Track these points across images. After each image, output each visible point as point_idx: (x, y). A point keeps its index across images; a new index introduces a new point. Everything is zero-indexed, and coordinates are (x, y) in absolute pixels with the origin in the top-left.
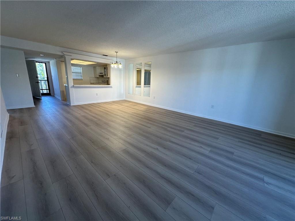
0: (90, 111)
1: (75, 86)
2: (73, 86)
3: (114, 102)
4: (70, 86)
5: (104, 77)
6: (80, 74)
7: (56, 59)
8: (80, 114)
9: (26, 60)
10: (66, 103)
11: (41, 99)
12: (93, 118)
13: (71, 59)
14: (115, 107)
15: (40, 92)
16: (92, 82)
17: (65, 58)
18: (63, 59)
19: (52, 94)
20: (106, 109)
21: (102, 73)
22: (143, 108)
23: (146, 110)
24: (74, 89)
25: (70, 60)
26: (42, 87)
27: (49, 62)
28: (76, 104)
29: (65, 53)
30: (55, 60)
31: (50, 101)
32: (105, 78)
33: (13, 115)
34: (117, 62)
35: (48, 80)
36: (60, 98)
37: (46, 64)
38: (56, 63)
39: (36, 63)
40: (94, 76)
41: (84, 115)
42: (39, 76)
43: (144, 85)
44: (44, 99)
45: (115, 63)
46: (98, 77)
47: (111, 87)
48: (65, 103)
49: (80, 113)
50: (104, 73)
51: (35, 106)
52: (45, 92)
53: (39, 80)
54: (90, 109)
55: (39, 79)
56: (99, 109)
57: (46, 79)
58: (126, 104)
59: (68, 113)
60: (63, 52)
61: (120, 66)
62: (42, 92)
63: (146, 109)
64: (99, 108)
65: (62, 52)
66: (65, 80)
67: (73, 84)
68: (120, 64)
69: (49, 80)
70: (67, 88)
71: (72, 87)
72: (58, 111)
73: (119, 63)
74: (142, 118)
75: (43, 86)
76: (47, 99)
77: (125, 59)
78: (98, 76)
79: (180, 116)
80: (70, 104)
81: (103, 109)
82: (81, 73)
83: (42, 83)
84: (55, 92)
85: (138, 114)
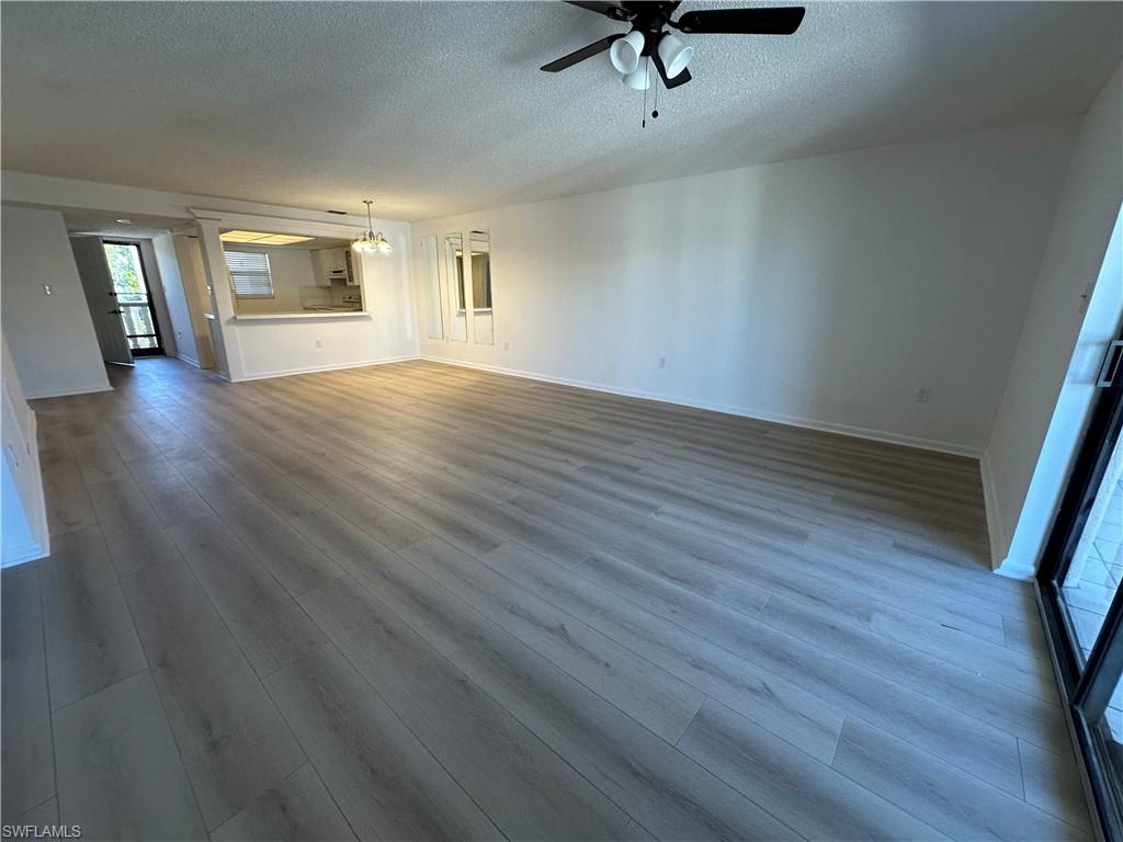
0: (291, 394)
1: (238, 317)
2: (235, 318)
3: (378, 368)
4: (223, 320)
5: (349, 284)
6: (263, 278)
7: (172, 231)
8: (255, 403)
9: (70, 238)
10: (215, 375)
11: (133, 367)
12: (293, 411)
13: (220, 229)
14: (376, 380)
15: (125, 345)
16: (309, 303)
17: (199, 226)
18: (194, 232)
19: (167, 349)
20: (345, 388)
21: (341, 272)
22: (465, 380)
23: (474, 386)
24: (237, 329)
25: (217, 231)
26: (132, 329)
27: (150, 240)
28: (247, 376)
29: (198, 213)
30: (169, 232)
31: (162, 372)
32: (351, 287)
33: (48, 413)
34: (371, 234)
35: (151, 304)
36: (196, 363)
37: (138, 246)
38: (172, 244)
39: (106, 246)
40: (313, 284)
41: (267, 405)
42: (117, 289)
43: (475, 307)
44: (142, 367)
45: (365, 240)
46: (328, 287)
47: (367, 318)
48: (213, 376)
49: (254, 399)
50: (346, 272)
51: (111, 388)
52: (145, 343)
53: (120, 305)
54: (293, 388)
55: (120, 299)
56: (321, 389)
57: (145, 300)
58: (418, 372)
59: (219, 401)
60: (193, 211)
61: (384, 248)
62: (135, 343)
63: (473, 383)
64: (321, 385)
65: (188, 210)
66: (206, 300)
67: (235, 311)
68: (383, 240)
69: (154, 304)
70: (214, 325)
71: (228, 323)
72: (189, 399)
73: (380, 237)
74: (448, 406)
75: (137, 325)
76: (152, 366)
77: (411, 222)
78: (329, 284)
79: (569, 398)
80: (230, 378)
81: (335, 389)
82: (266, 274)
83: (133, 315)
84: (180, 343)
85: (440, 397)
